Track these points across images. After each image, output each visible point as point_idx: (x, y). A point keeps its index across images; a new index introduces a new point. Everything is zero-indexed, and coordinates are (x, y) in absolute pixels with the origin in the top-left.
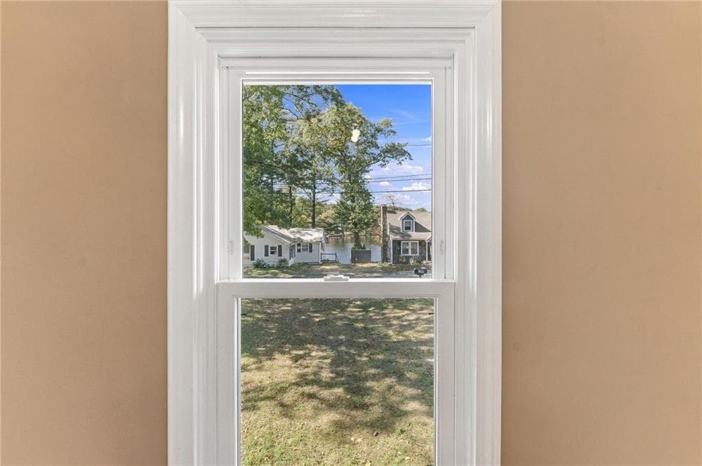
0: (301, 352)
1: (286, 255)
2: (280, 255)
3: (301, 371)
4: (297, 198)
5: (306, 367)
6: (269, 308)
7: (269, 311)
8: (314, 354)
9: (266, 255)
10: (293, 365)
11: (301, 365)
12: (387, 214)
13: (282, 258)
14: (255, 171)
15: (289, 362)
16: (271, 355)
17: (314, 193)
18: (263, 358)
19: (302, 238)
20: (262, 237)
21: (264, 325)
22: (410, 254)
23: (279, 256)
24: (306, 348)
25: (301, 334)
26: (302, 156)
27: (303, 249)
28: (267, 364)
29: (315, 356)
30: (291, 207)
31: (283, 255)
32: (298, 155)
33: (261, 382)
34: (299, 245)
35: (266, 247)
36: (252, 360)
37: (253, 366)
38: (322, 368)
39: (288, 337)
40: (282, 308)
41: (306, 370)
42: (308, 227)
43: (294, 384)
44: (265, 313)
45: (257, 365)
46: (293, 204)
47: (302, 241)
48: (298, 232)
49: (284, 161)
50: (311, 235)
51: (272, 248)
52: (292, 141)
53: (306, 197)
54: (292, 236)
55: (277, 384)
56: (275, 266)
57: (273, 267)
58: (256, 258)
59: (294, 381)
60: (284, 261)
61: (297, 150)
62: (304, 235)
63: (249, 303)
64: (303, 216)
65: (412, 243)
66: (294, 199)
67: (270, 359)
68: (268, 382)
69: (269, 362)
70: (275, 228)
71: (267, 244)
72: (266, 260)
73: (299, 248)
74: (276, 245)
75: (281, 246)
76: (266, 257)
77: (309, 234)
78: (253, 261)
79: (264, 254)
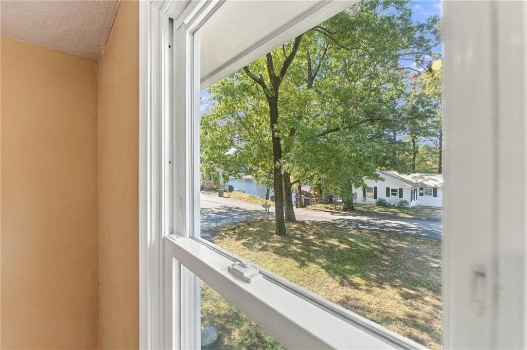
0: (412, 292)
1: (407, 196)
2: (401, 196)
3: (411, 311)
4: (420, 146)
5: (416, 309)
6: (385, 242)
7: (384, 244)
8: (427, 299)
9: (388, 195)
10: (402, 301)
11: (411, 305)
13: (403, 199)
14: (378, 126)
15: (398, 297)
16: (382, 284)
17: (441, 140)
18: (374, 284)
19: (425, 183)
20: (383, 181)
21: (379, 255)
23: (400, 197)
24: (419, 290)
25: (415, 274)
26: (423, 107)
27: (426, 193)
28: (377, 290)
29: (428, 302)
30: (415, 155)
31: (404, 196)
32: (419, 106)
33: (369, 304)
34: (421, 189)
35: (388, 189)
36: (364, 282)
37: (365, 288)
38: (436, 317)
39: (401, 273)
40: (398, 244)
41: (416, 312)
42: (434, 173)
43: (401, 320)
44: (381, 245)
45: (368, 288)
46: (416, 152)
47: (425, 185)
48: (421, 177)
49: (405, 115)
50: (436, 180)
51: (392, 190)
52: (414, 95)
53: (431, 144)
54: (414, 181)
55: (384, 312)
56: (396, 205)
57: (394, 207)
58: (378, 197)
59: (401, 317)
60: (405, 202)
61: (418, 102)
62: (427, 180)
63: (368, 234)
64: (428, 163)
66: (418, 147)
67: (381, 287)
68: (375, 307)
69: (379, 290)
70: (396, 173)
71: (388, 187)
72: (388, 200)
73: (421, 192)
74: (397, 187)
75: (402, 189)
76: (388, 198)
77: (433, 180)
78: (376, 200)
79: (386, 194)
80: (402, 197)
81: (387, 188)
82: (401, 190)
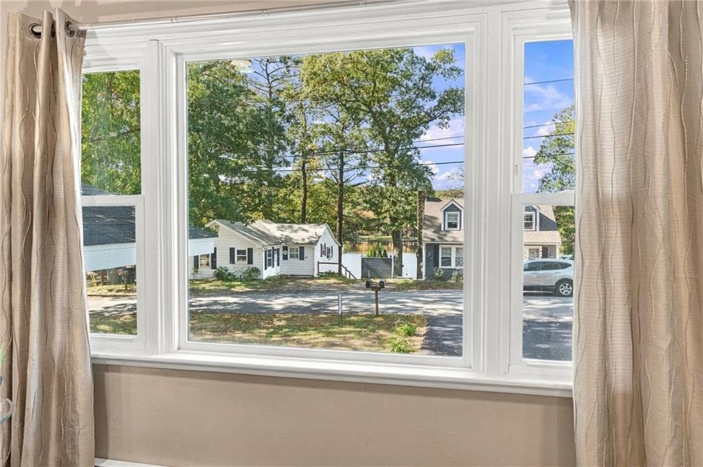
1: (259, 260)
2: (250, 262)
9: (232, 261)
12: (426, 203)
13: (254, 266)
17: (342, 172)
19: (292, 235)
22: (453, 266)
23: (248, 263)
27: (291, 255)
31: (254, 261)
34: (285, 248)
35: (232, 250)
47: (291, 241)
50: (306, 231)
51: (239, 252)
54: (278, 234)
56: (242, 277)
57: (239, 279)
58: (218, 266)
60: (256, 270)
62: (295, 232)
65: (457, 249)
71: (233, 247)
72: (231, 269)
73: (285, 253)
74: (245, 248)
75: (252, 249)
76: (232, 265)
77: (304, 230)
78: (214, 270)
79: (229, 260)
80: (252, 263)
81: (230, 248)
82: (250, 250)
